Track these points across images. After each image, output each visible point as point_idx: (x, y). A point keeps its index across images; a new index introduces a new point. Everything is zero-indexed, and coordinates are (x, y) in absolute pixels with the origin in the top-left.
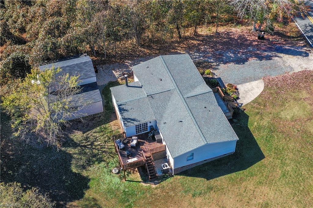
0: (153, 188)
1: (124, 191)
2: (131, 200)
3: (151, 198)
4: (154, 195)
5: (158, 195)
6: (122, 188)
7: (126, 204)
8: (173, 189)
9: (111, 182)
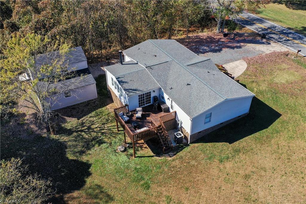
0: (170, 160)
1: (136, 169)
2: (147, 178)
3: (170, 171)
4: (173, 167)
5: (178, 166)
6: (132, 165)
7: (142, 182)
8: (194, 158)
9: (118, 160)
